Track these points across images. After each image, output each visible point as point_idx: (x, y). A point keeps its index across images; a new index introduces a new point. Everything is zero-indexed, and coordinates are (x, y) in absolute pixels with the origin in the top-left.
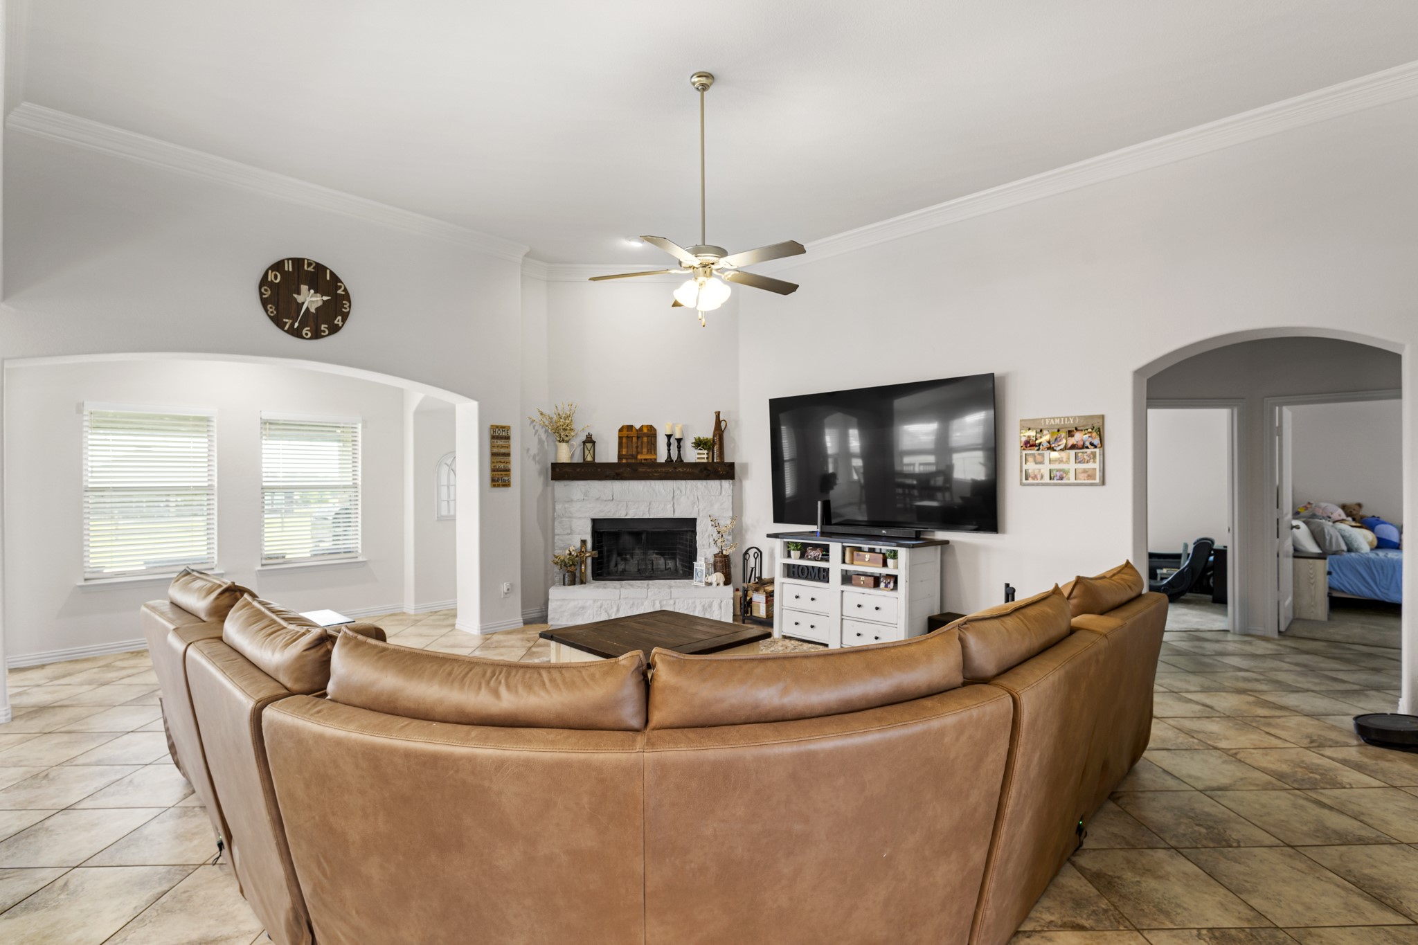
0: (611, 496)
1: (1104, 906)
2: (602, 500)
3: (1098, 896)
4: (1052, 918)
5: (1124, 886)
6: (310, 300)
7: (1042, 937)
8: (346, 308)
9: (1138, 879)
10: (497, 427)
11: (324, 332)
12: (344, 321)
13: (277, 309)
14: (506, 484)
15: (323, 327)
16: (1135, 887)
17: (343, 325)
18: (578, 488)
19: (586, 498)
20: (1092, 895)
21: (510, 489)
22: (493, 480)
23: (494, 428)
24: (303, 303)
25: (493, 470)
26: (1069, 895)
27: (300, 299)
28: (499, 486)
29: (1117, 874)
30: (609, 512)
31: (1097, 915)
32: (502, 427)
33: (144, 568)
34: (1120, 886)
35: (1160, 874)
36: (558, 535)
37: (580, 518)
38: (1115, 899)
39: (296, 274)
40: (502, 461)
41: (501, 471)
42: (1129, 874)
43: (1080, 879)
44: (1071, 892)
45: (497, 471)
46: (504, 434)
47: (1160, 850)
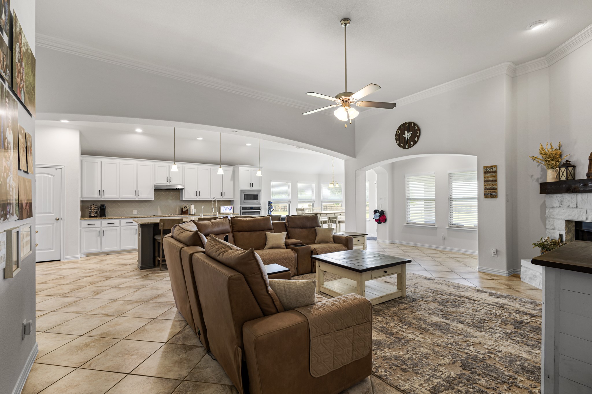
0: (575, 204)
1: (179, 342)
2: (571, 208)
3: (184, 343)
4: (186, 331)
5: (182, 351)
6: (408, 135)
7: (182, 327)
8: (418, 134)
9: (180, 356)
10: (487, 167)
11: (412, 144)
12: (418, 139)
13: (399, 142)
14: (495, 196)
15: (412, 143)
16: (178, 353)
17: (418, 140)
18: (556, 199)
19: (561, 206)
20: (185, 342)
21: (497, 199)
22: (485, 194)
23: (485, 168)
24: (406, 137)
25: (485, 189)
26: (190, 338)
27: (405, 136)
28: (488, 197)
29: (187, 353)
30: (574, 216)
31: (178, 339)
32: (490, 167)
33: (424, 223)
34: (182, 350)
35: (177, 364)
36: (548, 229)
37: (559, 219)
38: (179, 346)
39: (404, 129)
40: (491, 184)
41: (490, 190)
42: (184, 356)
43: (194, 344)
44: (191, 339)
45: (488, 190)
46: (492, 170)
47: (187, 374)
